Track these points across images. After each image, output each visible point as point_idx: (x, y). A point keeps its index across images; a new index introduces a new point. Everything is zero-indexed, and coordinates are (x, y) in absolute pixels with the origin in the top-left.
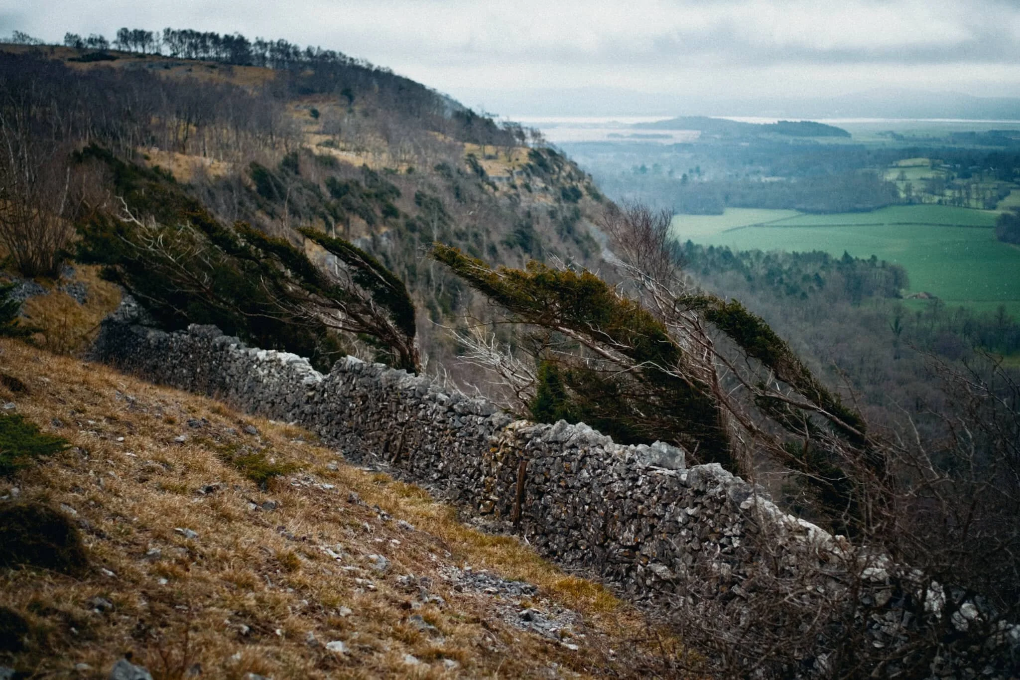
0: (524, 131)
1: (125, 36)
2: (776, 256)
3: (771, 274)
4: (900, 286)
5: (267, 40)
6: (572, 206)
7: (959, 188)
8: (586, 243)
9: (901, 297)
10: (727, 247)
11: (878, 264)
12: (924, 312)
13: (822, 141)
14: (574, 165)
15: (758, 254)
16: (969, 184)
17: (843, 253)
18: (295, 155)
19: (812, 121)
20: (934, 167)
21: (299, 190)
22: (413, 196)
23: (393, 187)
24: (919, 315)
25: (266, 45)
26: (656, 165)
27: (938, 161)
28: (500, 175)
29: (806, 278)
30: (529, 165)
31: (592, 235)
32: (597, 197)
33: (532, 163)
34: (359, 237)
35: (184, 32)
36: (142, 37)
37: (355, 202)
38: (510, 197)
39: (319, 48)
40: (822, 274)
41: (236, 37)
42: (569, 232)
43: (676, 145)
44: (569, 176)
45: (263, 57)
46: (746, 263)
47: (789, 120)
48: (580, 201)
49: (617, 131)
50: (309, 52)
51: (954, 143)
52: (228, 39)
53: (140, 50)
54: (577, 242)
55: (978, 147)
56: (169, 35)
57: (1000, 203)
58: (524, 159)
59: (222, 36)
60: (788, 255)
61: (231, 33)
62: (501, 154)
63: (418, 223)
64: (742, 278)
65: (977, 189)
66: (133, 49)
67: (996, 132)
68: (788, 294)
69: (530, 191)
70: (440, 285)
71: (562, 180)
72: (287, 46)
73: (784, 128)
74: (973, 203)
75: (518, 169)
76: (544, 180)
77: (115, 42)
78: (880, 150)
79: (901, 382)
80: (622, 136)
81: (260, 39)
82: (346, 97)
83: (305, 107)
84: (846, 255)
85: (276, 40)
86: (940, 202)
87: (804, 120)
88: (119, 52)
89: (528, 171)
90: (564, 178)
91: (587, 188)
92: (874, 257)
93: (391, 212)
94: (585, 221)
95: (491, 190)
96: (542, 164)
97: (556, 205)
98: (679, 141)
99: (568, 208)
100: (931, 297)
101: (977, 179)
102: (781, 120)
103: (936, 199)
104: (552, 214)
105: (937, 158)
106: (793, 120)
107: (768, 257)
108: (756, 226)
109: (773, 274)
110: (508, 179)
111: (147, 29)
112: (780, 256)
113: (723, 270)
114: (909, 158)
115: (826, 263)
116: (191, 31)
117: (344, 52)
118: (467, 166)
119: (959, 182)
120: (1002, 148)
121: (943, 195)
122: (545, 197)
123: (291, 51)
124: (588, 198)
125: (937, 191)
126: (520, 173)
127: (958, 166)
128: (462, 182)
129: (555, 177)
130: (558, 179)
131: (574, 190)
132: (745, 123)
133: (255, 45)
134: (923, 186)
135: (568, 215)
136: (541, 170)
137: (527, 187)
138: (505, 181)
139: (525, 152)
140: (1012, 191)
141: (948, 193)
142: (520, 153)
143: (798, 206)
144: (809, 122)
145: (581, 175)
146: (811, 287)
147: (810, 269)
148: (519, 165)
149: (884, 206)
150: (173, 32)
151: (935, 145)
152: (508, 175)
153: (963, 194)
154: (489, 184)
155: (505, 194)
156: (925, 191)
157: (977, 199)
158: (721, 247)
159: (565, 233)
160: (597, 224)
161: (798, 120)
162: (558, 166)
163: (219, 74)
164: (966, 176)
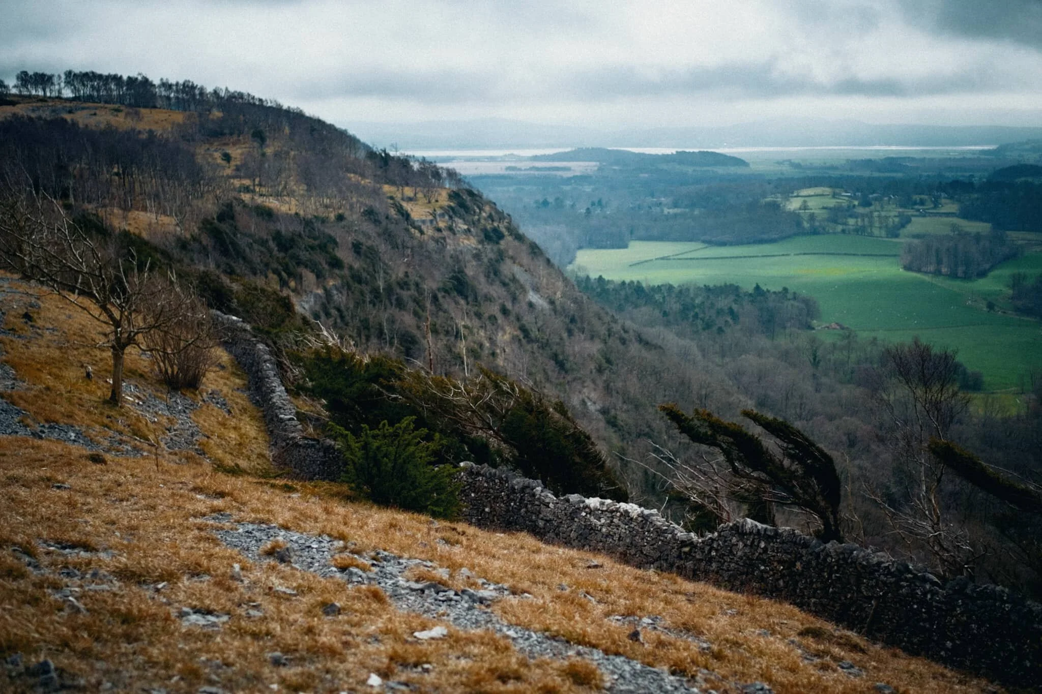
0: (440, 171)
1: (25, 78)
2: (688, 290)
3: (686, 309)
4: (812, 318)
5: (173, 81)
6: (495, 248)
7: (863, 216)
8: (511, 284)
9: (813, 329)
10: (638, 282)
11: (790, 296)
12: (839, 343)
13: (720, 170)
14: (493, 204)
15: (670, 287)
16: (871, 212)
17: (754, 285)
18: (230, 206)
19: (710, 150)
20: (834, 196)
21: (250, 246)
22: (350, 246)
23: (330, 237)
24: (834, 345)
25: (170, 86)
26: (557, 199)
27: (837, 190)
28: (424, 218)
29: (720, 312)
30: (450, 207)
31: (517, 277)
32: (520, 238)
33: (452, 204)
34: (311, 292)
35: (86, 74)
36: (43, 80)
37: (304, 255)
38: (437, 241)
39: (227, 89)
40: (735, 307)
41: (140, 78)
42: (495, 274)
43: (575, 177)
44: (490, 216)
45: (168, 98)
46: (657, 297)
47: (687, 150)
48: (502, 242)
49: (513, 164)
50: (216, 93)
51: (851, 170)
52: (131, 80)
53: (41, 93)
54: (505, 284)
55: (876, 174)
56: (72, 78)
57: (903, 232)
58: (443, 199)
59: (125, 78)
60: (699, 289)
61: (134, 74)
62: (420, 195)
63: (364, 275)
64: (657, 313)
65: (879, 216)
66: (34, 93)
67: (892, 158)
68: (704, 329)
69: (454, 234)
70: (393, 338)
71: (483, 221)
72: (193, 87)
73: (682, 158)
74: (876, 232)
75: (439, 212)
76: (465, 222)
77: (15, 86)
78: (780, 179)
79: (831, 418)
80: (520, 169)
81: (165, 80)
82: (259, 140)
83: (216, 151)
84: (758, 288)
85: (181, 82)
86: (843, 231)
87: (702, 150)
88: (21, 96)
89: (451, 212)
90: (485, 219)
91: (508, 229)
92: (785, 290)
93: (336, 263)
94: (508, 262)
95: (417, 234)
96: (462, 205)
97: (480, 247)
98: (578, 174)
99: (492, 250)
100: (842, 328)
101: (878, 208)
102: (680, 150)
103: (840, 228)
104: (477, 256)
105: (837, 187)
106: (692, 150)
107: (681, 292)
108: (663, 259)
109: (688, 309)
110: (431, 221)
111: (48, 72)
112: (691, 291)
113: (636, 306)
114: (810, 187)
115: (738, 296)
116: (93, 73)
117: (252, 94)
118: (392, 210)
119: (861, 210)
120: (899, 175)
121: (845, 224)
122: (468, 239)
123: (197, 92)
124: (510, 238)
125: (840, 221)
126: (442, 215)
127: (859, 194)
128: (392, 227)
129: (476, 217)
130: (479, 220)
131: (495, 230)
132: (644, 154)
133: (160, 87)
134: (826, 216)
135: (492, 256)
136: (462, 211)
137: (450, 229)
138: (429, 224)
139: (444, 194)
140: (913, 219)
141: (851, 221)
142: (440, 194)
143: (702, 238)
144: (707, 152)
145: (501, 216)
146: (726, 321)
147: (723, 303)
148: (441, 208)
149: (789, 237)
150: (75, 75)
151: (835, 174)
152: (431, 217)
153: (866, 223)
154: (415, 228)
155: (433, 238)
156: (828, 220)
157: (880, 228)
158: (632, 282)
159: (492, 275)
160: (521, 266)
161: (696, 150)
162: (478, 207)
163: (126, 118)
164: (866, 203)
